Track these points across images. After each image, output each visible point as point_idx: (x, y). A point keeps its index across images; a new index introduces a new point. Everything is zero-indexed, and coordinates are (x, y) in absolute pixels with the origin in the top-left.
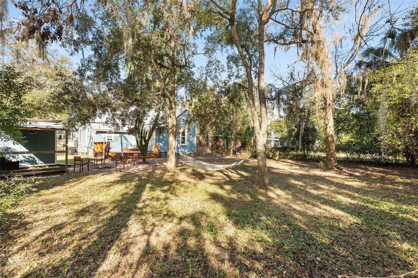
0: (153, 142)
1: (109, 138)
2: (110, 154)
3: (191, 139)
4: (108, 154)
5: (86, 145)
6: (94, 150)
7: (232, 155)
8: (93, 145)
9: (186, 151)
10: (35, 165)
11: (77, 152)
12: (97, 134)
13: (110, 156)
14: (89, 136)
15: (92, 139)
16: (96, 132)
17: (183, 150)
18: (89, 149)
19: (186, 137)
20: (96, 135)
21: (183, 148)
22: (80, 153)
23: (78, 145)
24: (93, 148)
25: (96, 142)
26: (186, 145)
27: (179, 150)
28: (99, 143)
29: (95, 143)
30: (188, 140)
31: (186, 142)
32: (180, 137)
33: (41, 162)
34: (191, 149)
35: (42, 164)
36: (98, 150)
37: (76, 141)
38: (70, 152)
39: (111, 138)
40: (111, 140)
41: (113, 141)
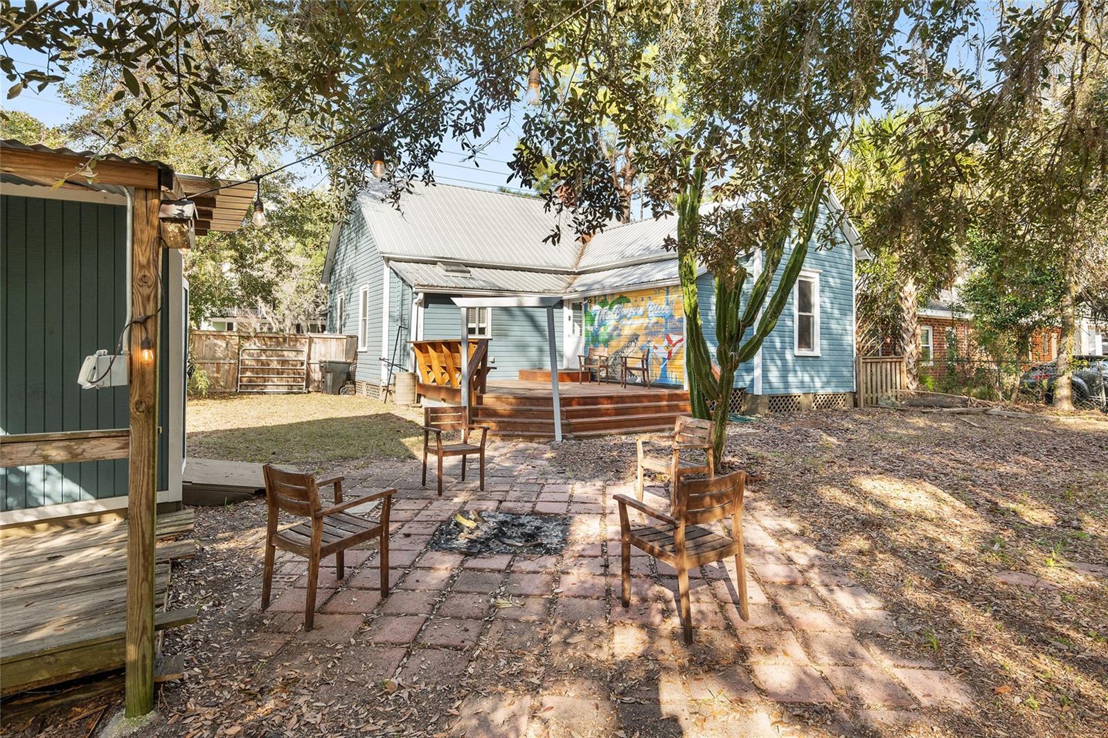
0: (675, 338)
1: (471, 325)
2: (488, 400)
3: (834, 325)
4: (480, 400)
5: (385, 355)
6: (414, 377)
7: (1066, 406)
8: (412, 354)
9: (818, 384)
10: (19, 516)
11: (354, 383)
12: (426, 307)
13: (491, 413)
14: (397, 314)
15: (408, 329)
16: (421, 296)
17: (807, 379)
18: (396, 370)
19: (816, 313)
20: (421, 309)
21: (804, 370)
22: (364, 385)
23: (356, 354)
24: (409, 366)
25: (420, 339)
26: (817, 352)
27: (791, 379)
28: (434, 345)
29: (420, 347)
30: (826, 332)
31: (817, 339)
32: (792, 315)
33: (70, 487)
34: (835, 375)
35: (70, 498)
36: (432, 376)
37: (351, 337)
38: (329, 383)
39: (482, 325)
40: (482, 331)
41: (488, 335)
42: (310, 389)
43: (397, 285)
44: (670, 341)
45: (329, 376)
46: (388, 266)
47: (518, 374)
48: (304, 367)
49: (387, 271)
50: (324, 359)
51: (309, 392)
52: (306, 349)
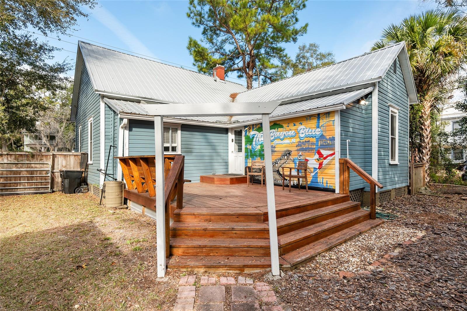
0: (325, 153)
1: (166, 145)
3: (402, 144)
5: (102, 167)
8: (119, 166)
11: (87, 184)
12: (130, 130)
14: (111, 137)
15: (117, 147)
16: (125, 121)
19: (397, 136)
20: (127, 132)
22: (92, 186)
23: (87, 165)
24: (118, 176)
25: (126, 155)
26: (397, 161)
27: (388, 180)
28: (135, 160)
29: (124, 161)
30: (400, 148)
31: (397, 153)
32: (388, 138)
36: (135, 185)
37: (84, 154)
38: (67, 185)
39: (174, 145)
40: (174, 149)
41: (179, 152)
42: (55, 190)
43: (110, 116)
44: (321, 155)
45: (67, 181)
46: (103, 101)
47: (199, 178)
48: (49, 175)
49: (102, 105)
50: (64, 169)
51: (53, 192)
52: (50, 162)
